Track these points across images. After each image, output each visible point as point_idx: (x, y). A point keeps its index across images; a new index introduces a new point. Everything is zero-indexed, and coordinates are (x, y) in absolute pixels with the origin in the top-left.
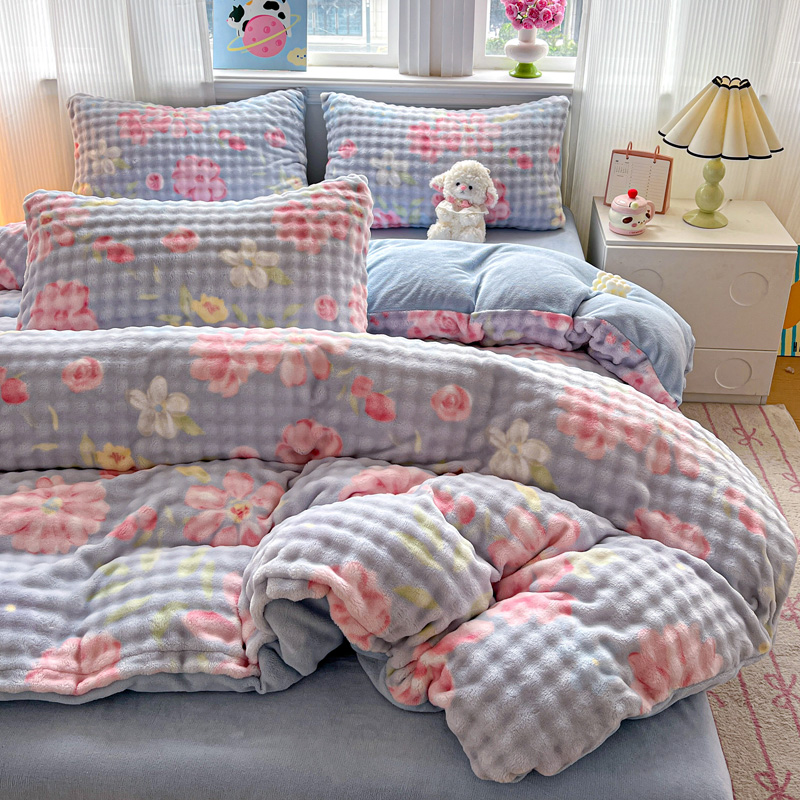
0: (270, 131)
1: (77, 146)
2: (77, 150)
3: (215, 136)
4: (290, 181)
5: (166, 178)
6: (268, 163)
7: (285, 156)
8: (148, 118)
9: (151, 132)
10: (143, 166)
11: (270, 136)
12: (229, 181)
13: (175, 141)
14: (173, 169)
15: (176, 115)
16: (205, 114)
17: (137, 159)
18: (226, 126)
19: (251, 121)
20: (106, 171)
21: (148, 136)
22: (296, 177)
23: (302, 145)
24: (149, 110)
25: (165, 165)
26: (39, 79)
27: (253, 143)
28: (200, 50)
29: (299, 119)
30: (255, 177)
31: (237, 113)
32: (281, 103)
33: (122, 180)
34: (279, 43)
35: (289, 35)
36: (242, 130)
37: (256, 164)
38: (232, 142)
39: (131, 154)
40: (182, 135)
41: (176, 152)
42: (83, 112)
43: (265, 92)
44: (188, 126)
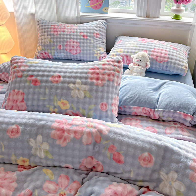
0: (95, 33)
1: (39, 34)
2: (39, 36)
3: (79, 34)
4: (100, 49)
5: (63, 46)
6: (94, 43)
7: (99, 41)
8: (59, 27)
9: (60, 32)
10: (57, 42)
11: (95, 34)
12: (82, 48)
13: (67, 35)
14: (65, 43)
15: (68, 27)
16: (76, 27)
17: (55, 40)
18: (82, 31)
19: (90, 29)
20: (46, 43)
21: (59, 33)
22: (102, 47)
23: (105, 37)
24: (60, 25)
25: (63, 42)
26: (30, 13)
27: (90, 37)
28: (76, 6)
29: (104, 29)
30: (90, 47)
31: (86, 27)
32: (99, 24)
33: (50, 46)
34: (100, 5)
35: (104, 3)
36: (87, 32)
37: (90, 43)
38: (83, 36)
39: (54, 38)
40: (69, 33)
41: (67, 38)
42: (41, 24)
43: (95, 20)
44: (71, 30)
